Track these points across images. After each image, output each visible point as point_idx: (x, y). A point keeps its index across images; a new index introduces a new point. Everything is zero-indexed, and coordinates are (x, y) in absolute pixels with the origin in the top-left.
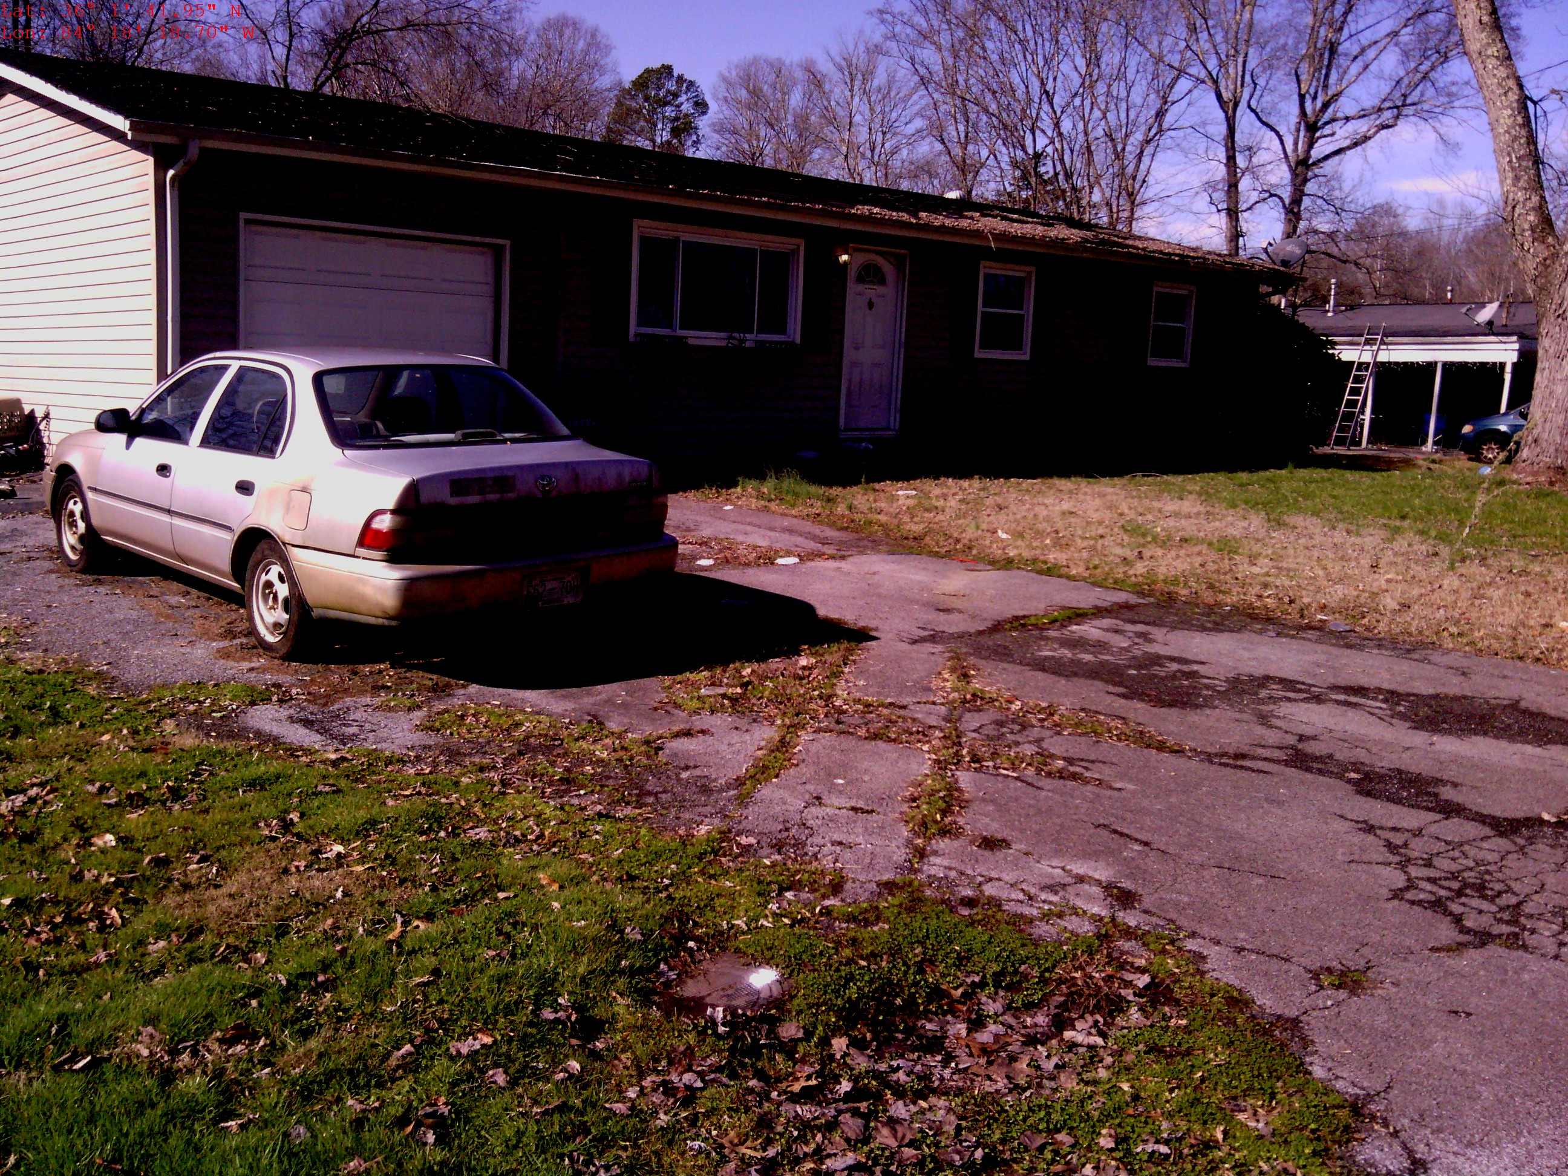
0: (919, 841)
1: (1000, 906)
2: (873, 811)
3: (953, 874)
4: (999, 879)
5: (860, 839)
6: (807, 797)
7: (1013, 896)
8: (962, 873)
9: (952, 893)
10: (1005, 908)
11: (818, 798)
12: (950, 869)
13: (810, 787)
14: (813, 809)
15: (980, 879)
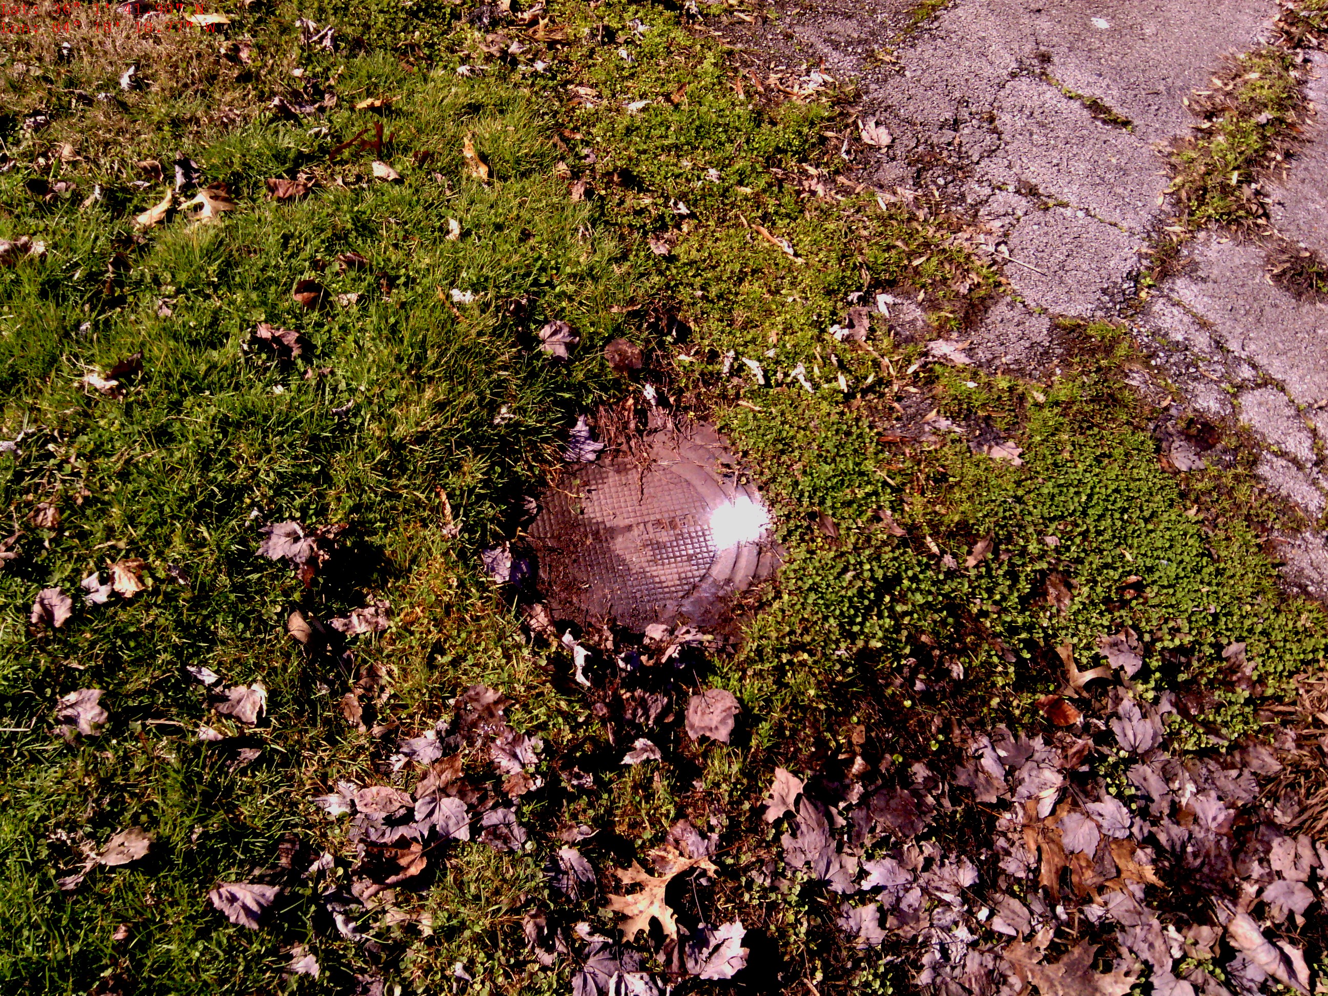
0: (1176, 229)
1: (1254, 462)
2: (1126, 123)
3: (1202, 341)
4: (1281, 387)
5: (1070, 194)
6: (1028, 47)
7: (1291, 446)
8: (1219, 345)
9: (1180, 397)
10: (1263, 470)
11: (1045, 59)
12: (1203, 324)
13: (1043, 24)
14: (1023, 84)
15: (1246, 372)
